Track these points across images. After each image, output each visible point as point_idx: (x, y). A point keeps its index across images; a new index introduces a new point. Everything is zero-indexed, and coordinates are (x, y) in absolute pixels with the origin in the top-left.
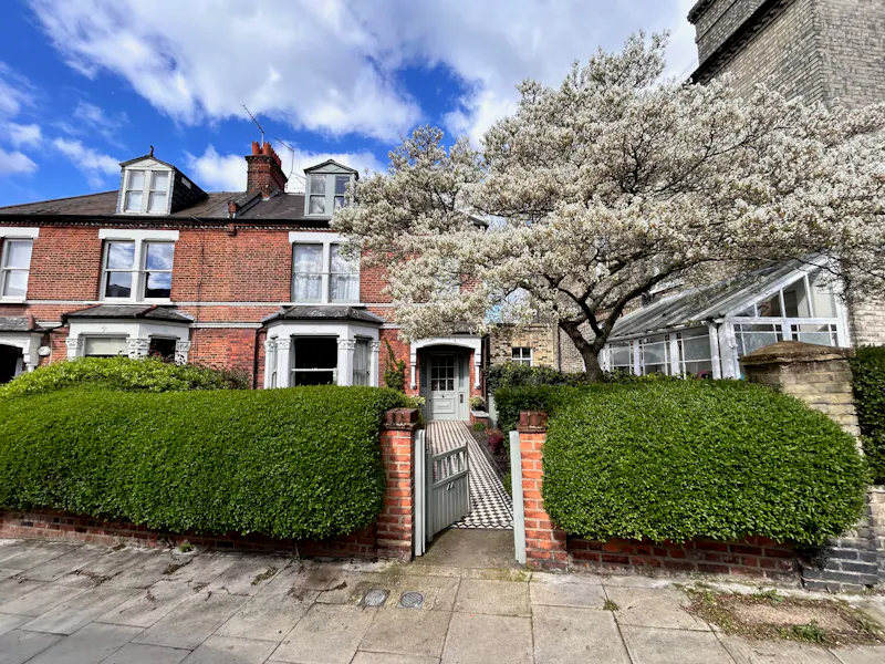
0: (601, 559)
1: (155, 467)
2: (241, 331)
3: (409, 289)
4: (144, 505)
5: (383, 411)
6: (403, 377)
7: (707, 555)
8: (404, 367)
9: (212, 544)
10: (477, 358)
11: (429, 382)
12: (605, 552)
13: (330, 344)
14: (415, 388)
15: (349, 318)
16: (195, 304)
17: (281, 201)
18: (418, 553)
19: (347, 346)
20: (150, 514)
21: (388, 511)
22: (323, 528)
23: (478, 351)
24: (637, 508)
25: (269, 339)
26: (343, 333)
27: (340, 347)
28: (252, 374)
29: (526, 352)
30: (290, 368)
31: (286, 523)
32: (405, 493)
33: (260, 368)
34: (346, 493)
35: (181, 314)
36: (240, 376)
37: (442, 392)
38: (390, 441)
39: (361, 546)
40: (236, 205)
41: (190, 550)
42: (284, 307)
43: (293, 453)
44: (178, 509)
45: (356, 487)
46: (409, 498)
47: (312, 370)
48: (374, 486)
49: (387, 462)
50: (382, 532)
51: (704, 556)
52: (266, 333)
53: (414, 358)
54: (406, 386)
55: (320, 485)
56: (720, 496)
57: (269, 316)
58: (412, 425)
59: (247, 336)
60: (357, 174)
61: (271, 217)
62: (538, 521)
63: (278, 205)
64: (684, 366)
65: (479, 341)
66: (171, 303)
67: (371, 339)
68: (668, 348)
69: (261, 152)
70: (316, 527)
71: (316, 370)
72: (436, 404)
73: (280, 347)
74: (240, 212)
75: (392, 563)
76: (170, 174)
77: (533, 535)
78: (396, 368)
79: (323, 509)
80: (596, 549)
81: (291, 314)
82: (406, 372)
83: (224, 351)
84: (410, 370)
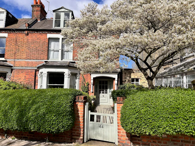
0: (141, 144)
1: (5, 111)
2: (30, 70)
3: (82, 58)
4: (2, 122)
5: (75, 96)
6: (88, 88)
7: (174, 143)
8: (89, 85)
9: (21, 137)
10: (116, 82)
11: (98, 91)
12: (143, 142)
13: (61, 75)
14: (93, 92)
15: (69, 66)
16: (14, 60)
17: (44, 22)
18: (85, 141)
19: (68, 76)
20: (4, 125)
21: (76, 128)
22: (55, 130)
23: (116, 79)
24: (146, 124)
25: (39, 73)
26: (66, 71)
27: (65, 76)
28: (33, 86)
29: (137, 80)
30: (47, 84)
31: (44, 128)
32: (81, 122)
33: (36, 84)
34: (62, 119)
35: (8, 63)
36: (29, 86)
37: (103, 94)
38: (77, 105)
39: (67, 138)
40: (28, 24)
41: (14, 139)
42: (45, 62)
43: (47, 107)
44: (13, 123)
45: (65, 118)
46: (83, 124)
47: (55, 85)
48: (71, 118)
49: (76, 112)
50: (74, 134)
51: (173, 144)
52: (39, 71)
53: (92, 81)
54: (89, 92)
55: (55, 116)
56: (170, 121)
57: (40, 65)
58: (84, 101)
59: (32, 72)
60: (72, 12)
61: (41, 28)
62: (122, 131)
63: (43, 24)
64: (188, 85)
65: (117, 75)
66: (5, 60)
67: (77, 74)
68: (183, 78)
69: (37, 3)
70: (53, 129)
71: (56, 85)
72: (101, 99)
73: (43, 76)
74: (30, 26)
75: (77, 144)
76: (5, 12)
77: (120, 136)
78: (86, 85)
79: (55, 124)
80: (140, 141)
81: (48, 64)
82: (89, 86)
83: (23, 77)
84: (91, 86)
